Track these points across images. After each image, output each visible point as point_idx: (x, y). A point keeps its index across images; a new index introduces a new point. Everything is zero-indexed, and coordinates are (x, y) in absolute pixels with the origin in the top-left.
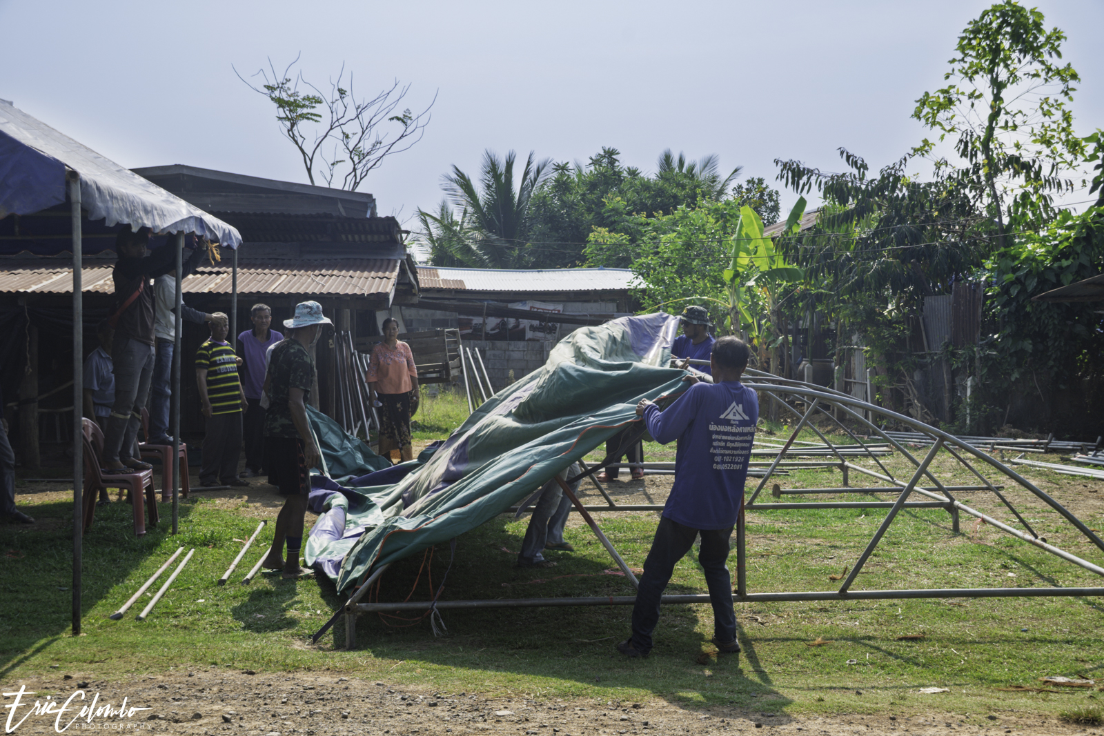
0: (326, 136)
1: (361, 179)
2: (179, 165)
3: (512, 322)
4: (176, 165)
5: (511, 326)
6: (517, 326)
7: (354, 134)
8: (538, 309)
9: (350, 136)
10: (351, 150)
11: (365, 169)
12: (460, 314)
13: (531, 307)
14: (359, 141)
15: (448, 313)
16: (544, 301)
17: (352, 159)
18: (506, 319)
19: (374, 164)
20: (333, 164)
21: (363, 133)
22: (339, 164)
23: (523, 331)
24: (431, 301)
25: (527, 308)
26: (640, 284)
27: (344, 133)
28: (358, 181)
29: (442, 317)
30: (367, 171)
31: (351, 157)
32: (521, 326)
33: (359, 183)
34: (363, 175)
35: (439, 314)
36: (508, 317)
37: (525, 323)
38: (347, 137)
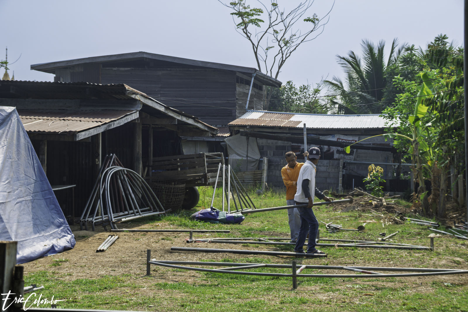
0: (266, 32)
1: (286, 58)
2: (142, 52)
3: (326, 148)
4: (140, 52)
5: (325, 150)
6: (329, 150)
7: (281, 30)
8: (342, 140)
9: (279, 32)
10: (279, 40)
11: (289, 51)
12: (292, 143)
13: (338, 139)
14: (284, 35)
15: (286, 142)
16: (346, 135)
17: (280, 46)
18: (322, 146)
19: (295, 49)
20: (267, 49)
21: (286, 30)
22: (271, 49)
23: (333, 154)
24: (271, 134)
25: (335, 139)
26: (392, 124)
27: (274, 30)
28: (284, 59)
29: (282, 145)
30: (291, 53)
31: (279, 45)
32: (332, 150)
33: (285, 61)
34: (287, 55)
35: (280, 143)
36: (323, 145)
37: (334, 149)
38: (277, 32)
